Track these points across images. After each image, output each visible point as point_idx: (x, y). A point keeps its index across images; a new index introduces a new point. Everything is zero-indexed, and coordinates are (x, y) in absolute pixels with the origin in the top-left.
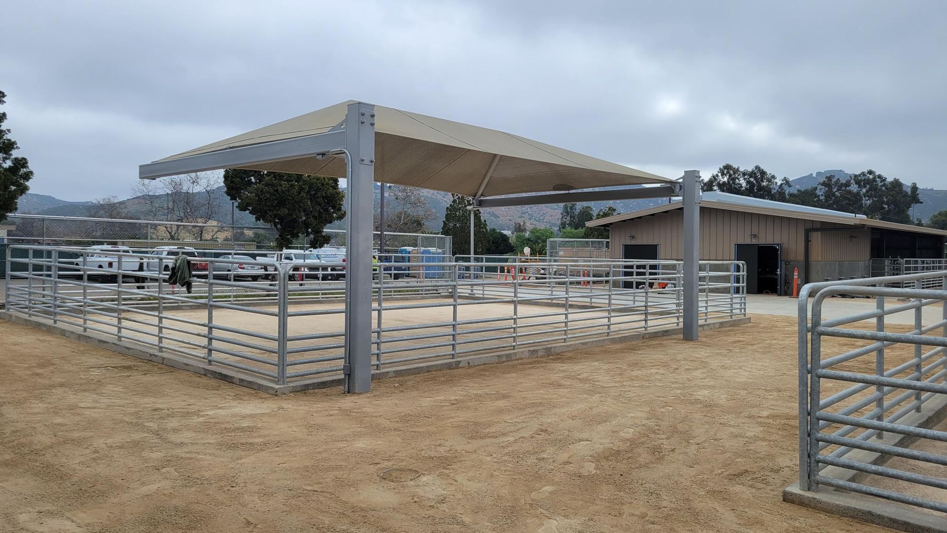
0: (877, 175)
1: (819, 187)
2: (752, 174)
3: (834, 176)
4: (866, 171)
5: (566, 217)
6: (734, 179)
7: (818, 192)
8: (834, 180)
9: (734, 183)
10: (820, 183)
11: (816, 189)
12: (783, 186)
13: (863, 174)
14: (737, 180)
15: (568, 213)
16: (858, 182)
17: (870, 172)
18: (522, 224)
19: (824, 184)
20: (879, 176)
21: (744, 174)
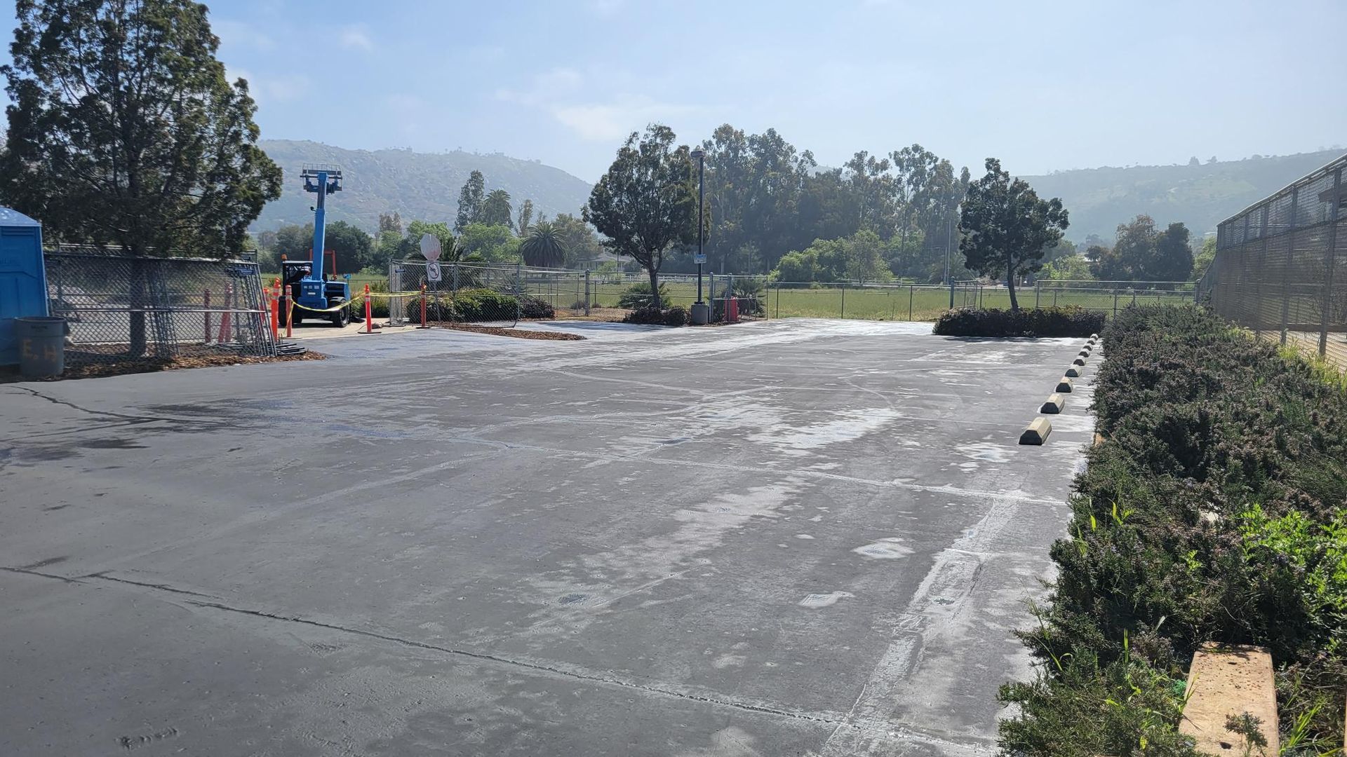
0: (925, 152)
1: (845, 169)
2: (763, 142)
3: (866, 152)
4: (911, 148)
5: (466, 207)
6: (736, 150)
7: (843, 177)
8: (867, 159)
9: (736, 155)
10: (846, 163)
11: (839, 172)
12: (804, 164)
13: (906, 150)
14: (741, 151)
15: (469, 201)
16: (899, 163)
17: (916, 148)
18: (392, 217)
19: (852, 164)
20: (929, 155)
21: (752, 141)
